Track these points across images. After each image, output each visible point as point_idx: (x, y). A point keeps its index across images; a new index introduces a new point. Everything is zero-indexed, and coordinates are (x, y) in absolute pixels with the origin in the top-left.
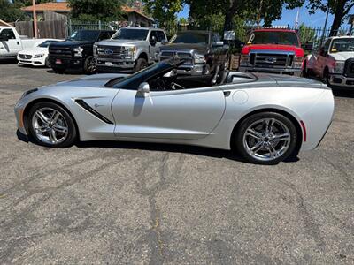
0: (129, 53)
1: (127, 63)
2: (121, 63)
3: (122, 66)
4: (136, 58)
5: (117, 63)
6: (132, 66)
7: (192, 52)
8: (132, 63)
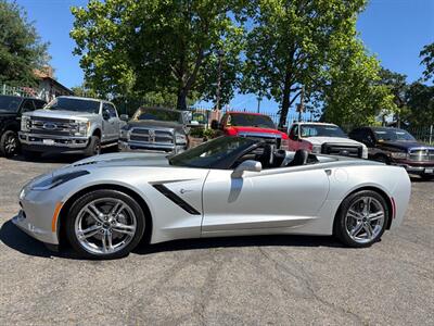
0: (81, 129)
1: (78, 141)
2: (70, 141)
3: (69, 145)
4: (89, 135)
5: (62, 141)
6: (84, 145)
7: (171, 130)
8: (85, 141)
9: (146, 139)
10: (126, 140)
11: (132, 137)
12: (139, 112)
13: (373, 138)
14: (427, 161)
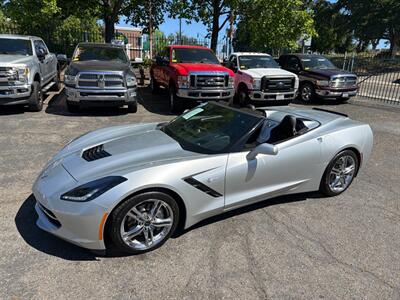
0: (21, 76)
1: (19, 91)
2: (11, 91)
4: (31, 82)
6: (27, 94)
7: (120, 73)
8: (27, 90)
9: (96, 84)
10: (74, 86)
11: (80, 83)
12: (77, 52)
13: (300, 66)
14: (344, 87)
